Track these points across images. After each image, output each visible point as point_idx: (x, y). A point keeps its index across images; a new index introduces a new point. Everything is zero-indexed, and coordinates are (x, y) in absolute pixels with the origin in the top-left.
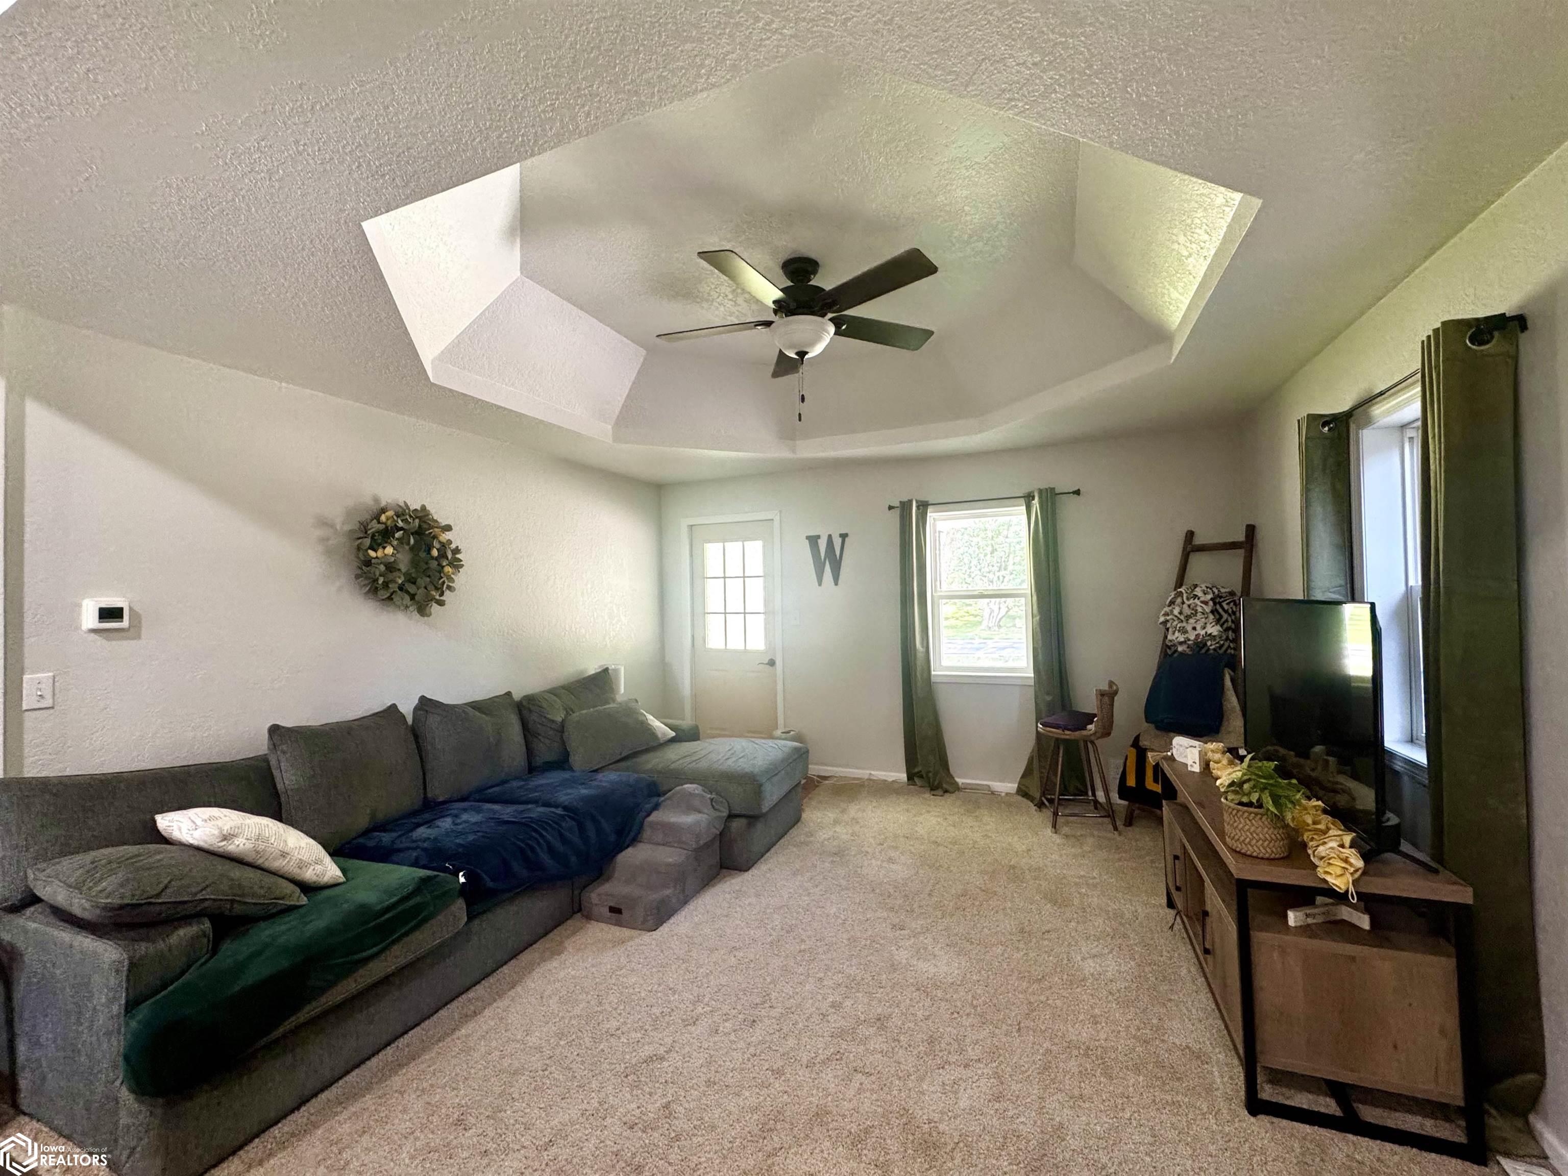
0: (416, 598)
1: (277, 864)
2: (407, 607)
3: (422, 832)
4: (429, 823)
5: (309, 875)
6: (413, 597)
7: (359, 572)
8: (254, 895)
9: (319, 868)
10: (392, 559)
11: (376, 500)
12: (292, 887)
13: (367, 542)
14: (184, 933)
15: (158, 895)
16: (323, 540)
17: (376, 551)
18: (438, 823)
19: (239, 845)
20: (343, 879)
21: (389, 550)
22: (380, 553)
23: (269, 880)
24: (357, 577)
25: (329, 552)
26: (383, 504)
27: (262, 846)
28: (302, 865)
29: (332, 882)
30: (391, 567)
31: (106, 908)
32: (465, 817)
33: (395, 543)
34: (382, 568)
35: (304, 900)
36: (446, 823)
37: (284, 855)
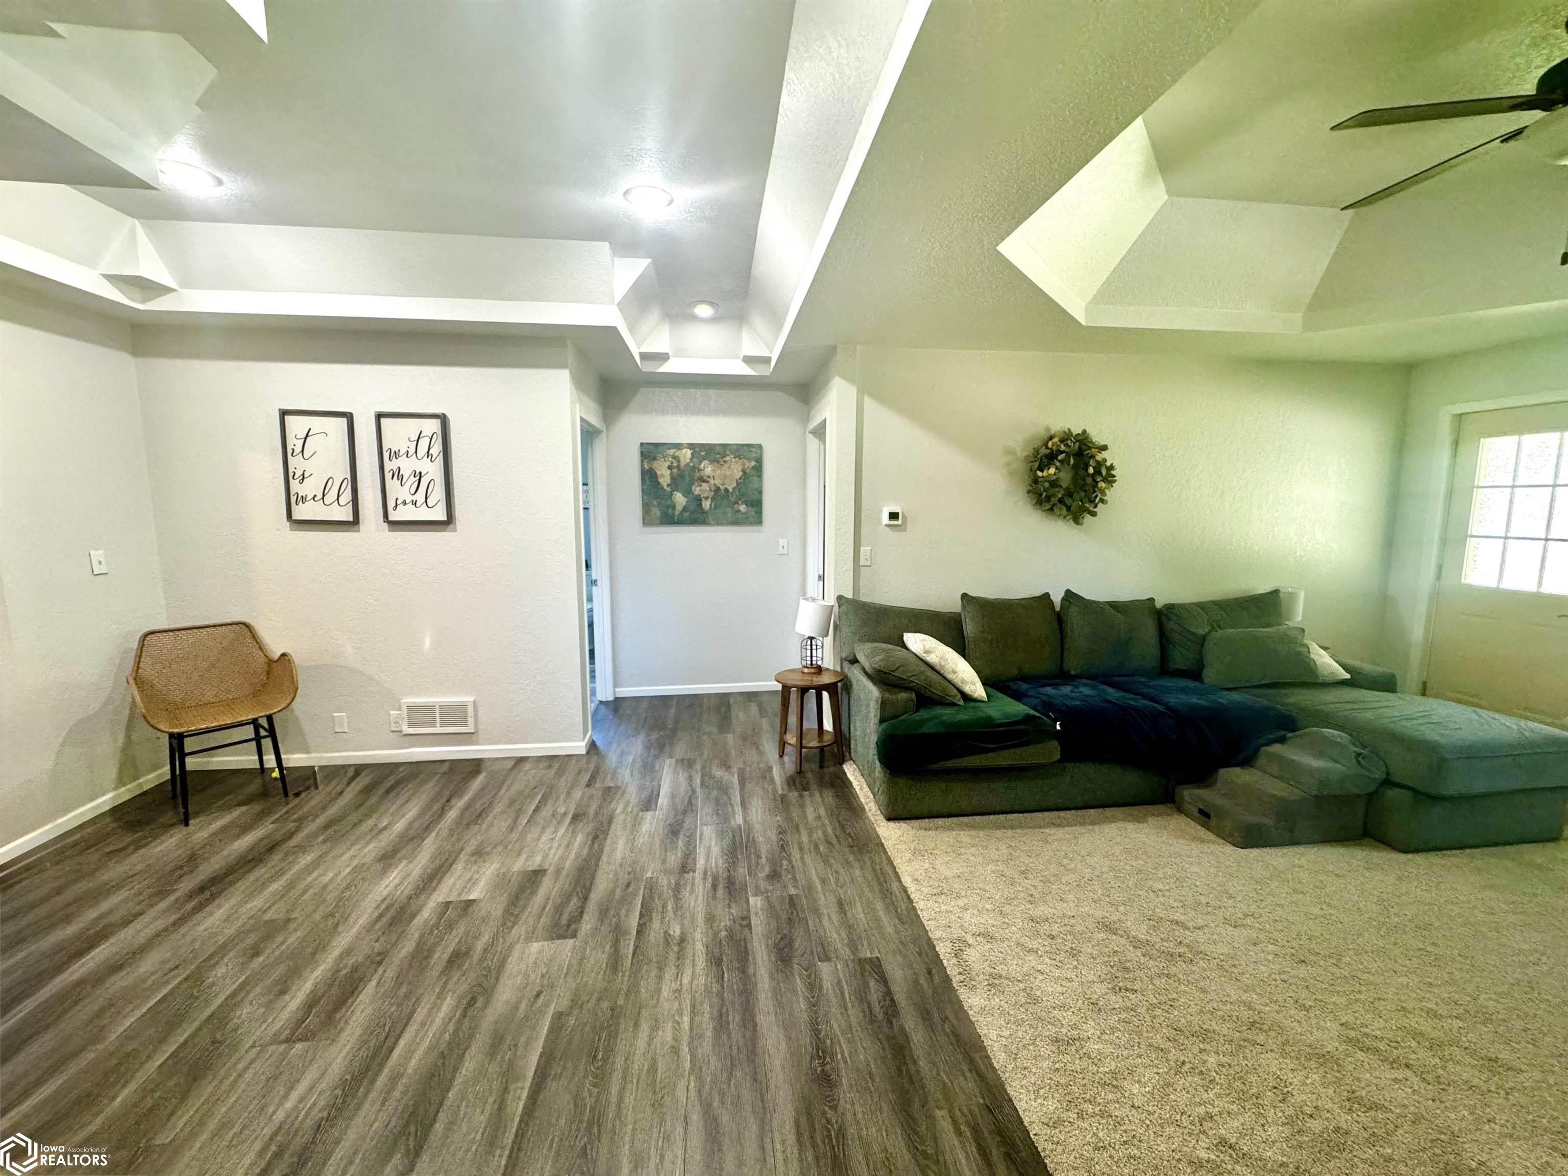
0: (1072, 508)
1: (950, 676)
2: (1065, 517)
3: (1049, 690)
4: (1055, 686)
5: (967, 689)
6: (1069, 508)
7: (1030, 488)
8: (936, 688)
9: (973, 687)
10: (1055, 477)
11: (1048, 429)
12: (955, 691)
13: (1036, 465)
14: (903, 696)
15: (894, 671)
16: (1008, 464)
17: (1042, 471)
18: (1061, 688)
19: (932, 659)
20: (986, 699)
21: (1052, 470)
22: (1045, 473)
23: (946, 683)
24: (1029, 492)
25: (1011, 474)
26: (1053, 432)
27: (943, 663)
28: (963, 681)
29: (979, 698)
30: (1054, 484)
31: (874, 669)
32: (1082, 689)
33: (1058, 464)
34: (1047, 485)
35: (961, 703)
36: (1066, 690)
37: (954, 672)
